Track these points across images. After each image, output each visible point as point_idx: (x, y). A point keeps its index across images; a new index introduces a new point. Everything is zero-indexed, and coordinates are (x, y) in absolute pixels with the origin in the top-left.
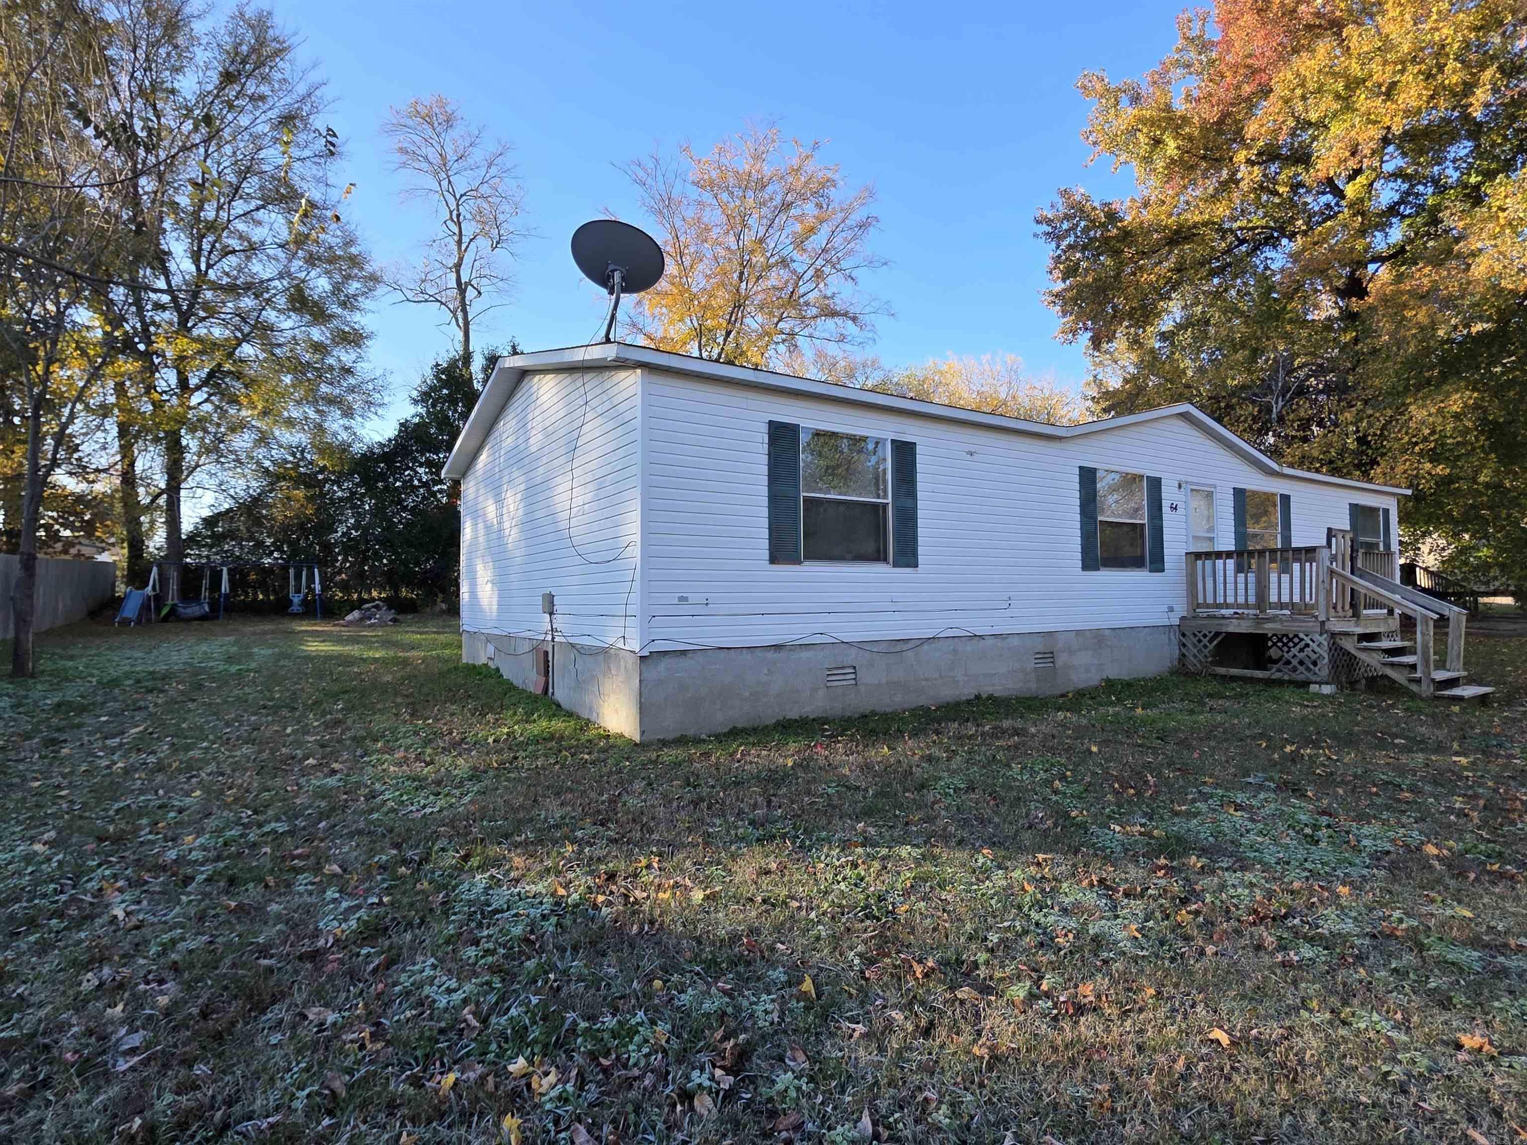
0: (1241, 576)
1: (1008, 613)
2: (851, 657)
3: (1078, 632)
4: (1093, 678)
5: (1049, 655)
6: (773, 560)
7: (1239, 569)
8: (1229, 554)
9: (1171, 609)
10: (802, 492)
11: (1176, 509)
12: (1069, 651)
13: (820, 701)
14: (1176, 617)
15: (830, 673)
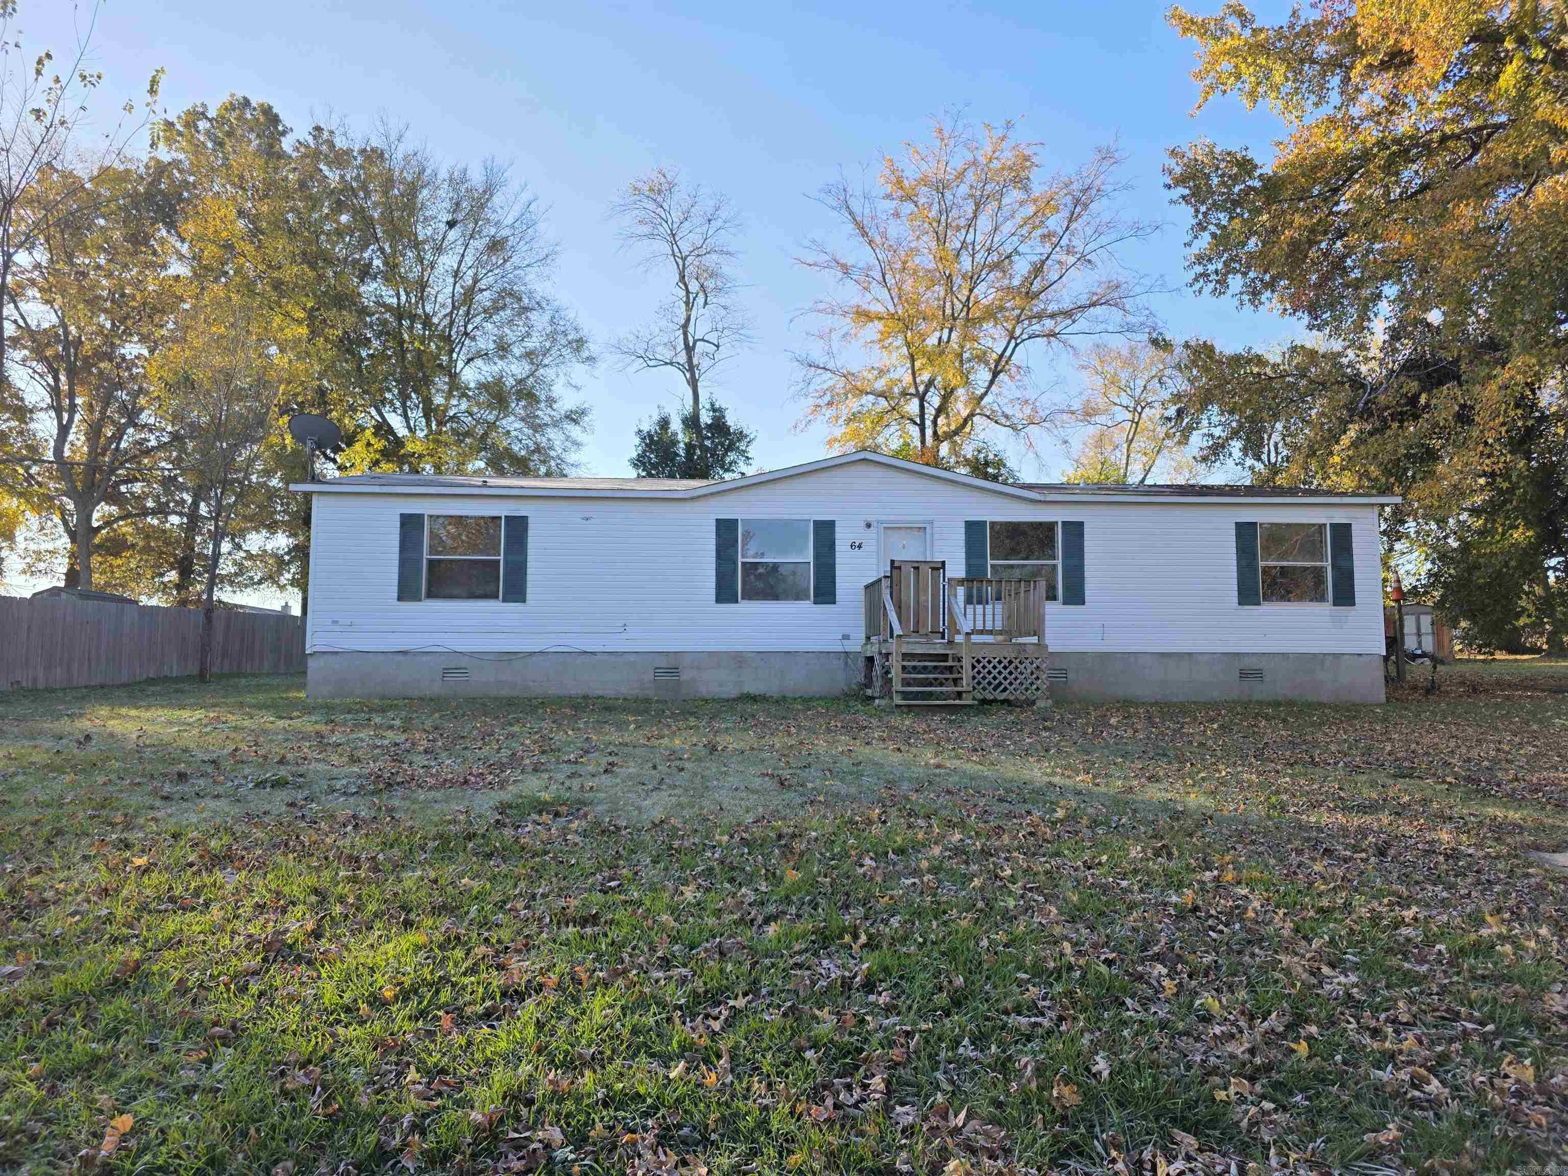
1: (624, 635)
2: (463, 662)
3: (711, 653)
5: (673, 670)
6: (400, 599)
9: (846, 637)
10: (426, 556)
11: (860, 547)
12: (698, 668)
13: (437, 689)
14: (856, 644)
15: (446, 671)
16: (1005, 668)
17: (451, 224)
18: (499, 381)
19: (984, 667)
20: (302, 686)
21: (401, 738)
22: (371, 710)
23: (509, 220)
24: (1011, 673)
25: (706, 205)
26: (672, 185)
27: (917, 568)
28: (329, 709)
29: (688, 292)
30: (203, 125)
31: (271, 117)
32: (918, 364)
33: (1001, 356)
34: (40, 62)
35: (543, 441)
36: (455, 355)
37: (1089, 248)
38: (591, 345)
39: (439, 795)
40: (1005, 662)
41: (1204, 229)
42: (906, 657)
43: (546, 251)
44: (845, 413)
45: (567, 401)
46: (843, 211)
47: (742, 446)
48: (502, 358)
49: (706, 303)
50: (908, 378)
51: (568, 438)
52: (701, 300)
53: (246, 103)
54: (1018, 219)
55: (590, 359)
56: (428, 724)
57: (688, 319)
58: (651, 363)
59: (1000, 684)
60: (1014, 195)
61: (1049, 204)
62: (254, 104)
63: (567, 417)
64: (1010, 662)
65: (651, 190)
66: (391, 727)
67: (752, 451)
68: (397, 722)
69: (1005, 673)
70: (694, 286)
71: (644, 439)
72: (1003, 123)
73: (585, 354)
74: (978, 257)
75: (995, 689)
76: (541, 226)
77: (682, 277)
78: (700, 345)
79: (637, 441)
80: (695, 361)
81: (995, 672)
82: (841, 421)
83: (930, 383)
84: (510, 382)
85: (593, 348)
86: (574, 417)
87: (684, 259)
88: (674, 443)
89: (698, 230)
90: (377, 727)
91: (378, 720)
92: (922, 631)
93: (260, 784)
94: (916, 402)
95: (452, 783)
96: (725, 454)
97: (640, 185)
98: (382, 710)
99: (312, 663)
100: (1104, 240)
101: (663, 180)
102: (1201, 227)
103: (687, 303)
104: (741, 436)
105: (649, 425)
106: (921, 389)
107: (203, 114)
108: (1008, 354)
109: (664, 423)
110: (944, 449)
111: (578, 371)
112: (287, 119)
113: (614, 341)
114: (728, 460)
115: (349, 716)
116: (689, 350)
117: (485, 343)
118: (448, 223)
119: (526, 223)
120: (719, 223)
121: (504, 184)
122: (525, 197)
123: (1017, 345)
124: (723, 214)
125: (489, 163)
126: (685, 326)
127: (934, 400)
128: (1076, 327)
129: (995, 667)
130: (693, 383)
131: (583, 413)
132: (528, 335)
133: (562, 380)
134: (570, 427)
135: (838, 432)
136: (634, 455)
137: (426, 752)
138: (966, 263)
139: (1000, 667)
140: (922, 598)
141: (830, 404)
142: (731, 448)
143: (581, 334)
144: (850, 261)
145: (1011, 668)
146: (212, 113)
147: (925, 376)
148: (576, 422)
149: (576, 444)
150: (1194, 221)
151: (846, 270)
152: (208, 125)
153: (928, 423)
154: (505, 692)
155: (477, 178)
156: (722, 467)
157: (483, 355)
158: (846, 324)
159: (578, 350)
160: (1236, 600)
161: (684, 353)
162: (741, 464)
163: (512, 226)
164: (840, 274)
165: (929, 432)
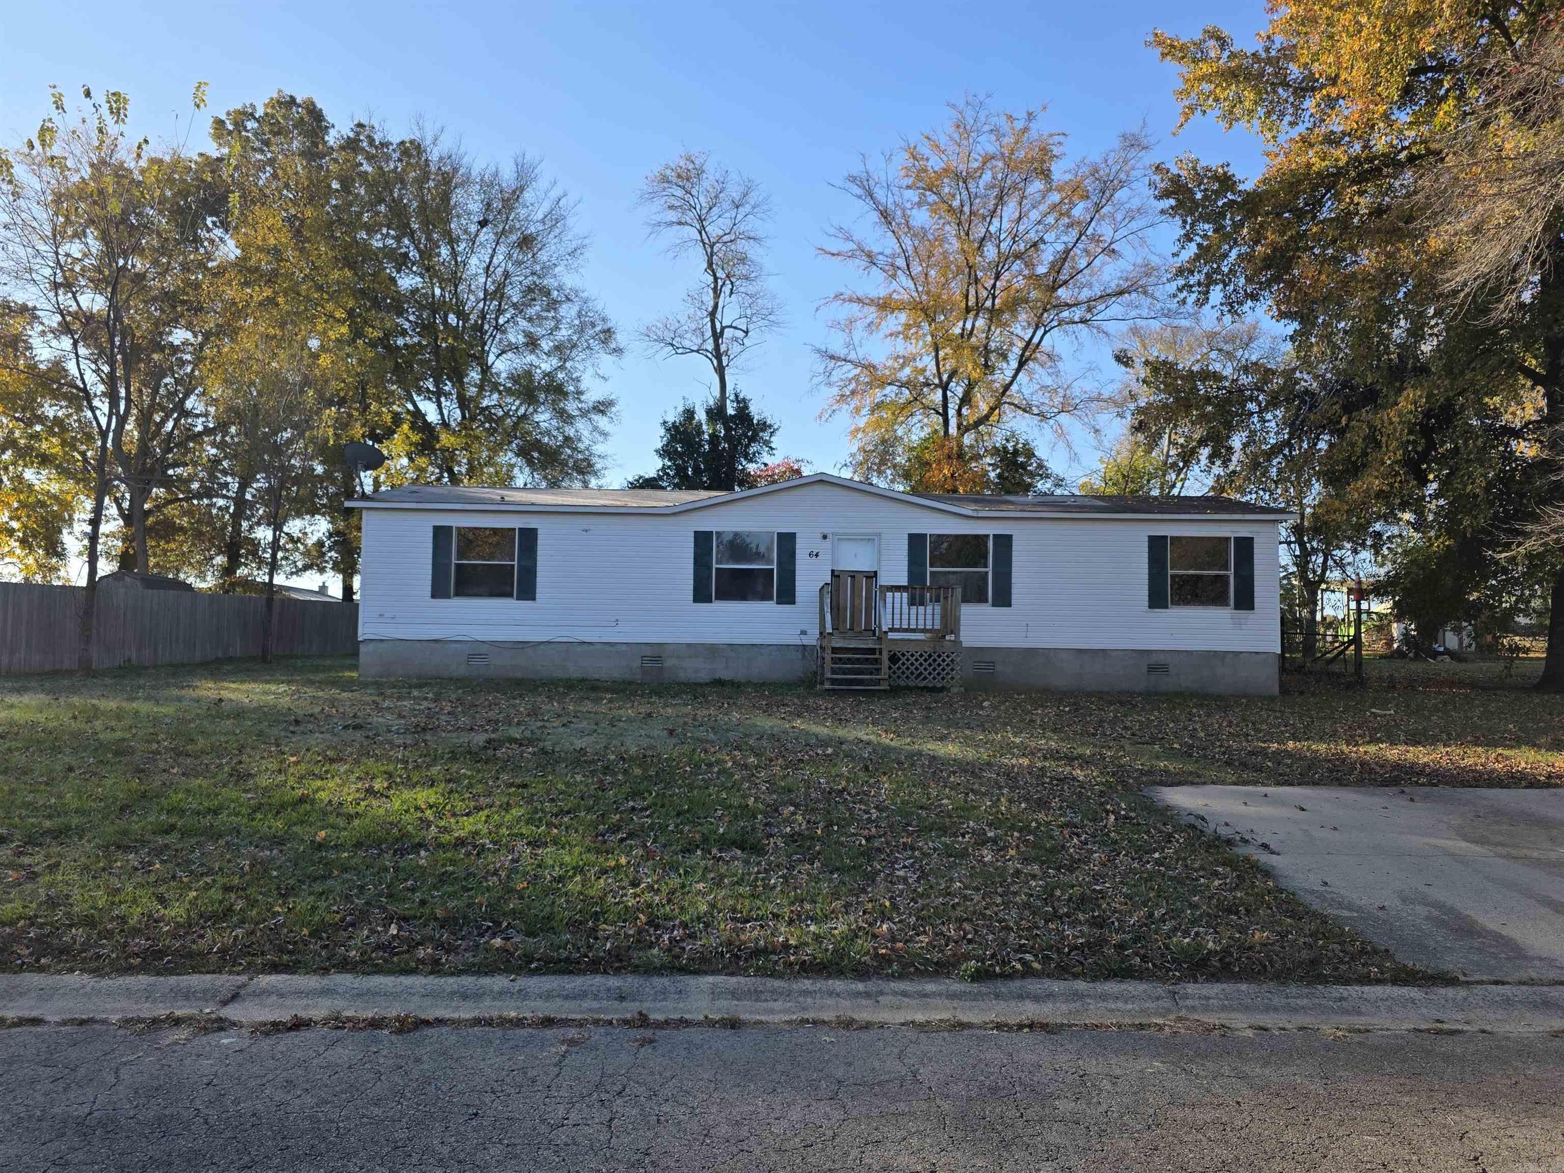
0: (914, 609)
1: (617, 629)
2: (484, 649)
3: (689, 645)
4: (704, 676)
5: (657, 658)
6: (433, 596)
7: (912, 603)
8: (898, 588)
9: (804, 633)
10: (454, 561)
11: (817, 555)
12: (678, 657)
13: (462, 671)
14: (812, 639)
15: (471, 656)
16: (925, 660)
17: (483, 224)
18: (528, 374)
19: (908, 660)
20: (355, 667)
21: (432, 706)
22: (410, 687)
23: (540, 216)
24: (930, 665)
25: (734, 191)
26: (700, 172)
27: (853, 577)
28: (378, 685)
29: (716, 279)
30: (251, 125)
31: (315, 114)
32: (941, 354)
33: (1029, 343)
34: (139, 147)
35: (570, 431)
36: (486, 348)
37: (1118, 236)
38: (618, 336)
39: (454, 735)
40: (926, 656)
41: (1191, 240)
42: (835, 650)
43: (574, 245)
44: (868, 401)
45: (594, 392)
46: (868, 199)
47: (766, 435)
48: (532, 352)
49: (731, 293)
50: (932, 367)
51: (595, 428)
52: (727, 289)
53: (293, 100)
54: (1043, 208)
55: (618, 351)
56: (453, 697)
57: (716, 306)
58: (680, 351)
59: (921, 673)
60: (1037, 186)
61: (1076, 190)
62: (299, 101)
63: (594, 408)
64: (930, 656)
65: (679, 176)
66: (426, 699)
67: (775, 441)
68: (430, 695)
69: (925, 665)
70: (720, 274)
71: (668, 430)
72: (1025, 115)
73: (613, 345)
74: (1004, 246)
75: (916, 678)
76: (570, 221)
77: (710, 264)
78: (728, 333)
79: (662, 432)
80: (723, 348)
81: (917, 664)
82: (865, 411)
83: (953, 373)
84: (538, 375)
85: (620, 339)
86: (602, 407)
87: (712, 247)
88: (700, 432)
89: (727, 215)
90: (415, 698)
91: (415, 693)
92: (857, 629)
93: (346, 727)
94: (939, 392)
95: (463, 729)
96: (748, 446)
97: (668, 172)
98: (420, 686)
99: (363, 649)
100: (1134, 225)
101: (691, 166)
102: (1188, 238)
103: (715, 290)
104: (764, 426)
105: (673, 417)
106: (945, 377)
107: (252, 115)
108: (1036, 340)
109: (689, 414)
110: (968, 439)
111: (606, 361)
112: (330, 116)
113: (643, 329)
114: (751, 450)
115: (395, 690)
116: (717, 336)
117: (515, 337)
118: (479, 223)
119: (554, 219)
120: (747, 208)
121: (535, 179)
122: (554, 194)
123: (1045, 332)
124: (753, 198)
125: (520, 160)
126: (713, 314)
127: (957, 389)
128: (1109, 313)
129: (917, 660)
130: (720, 371)
131: (610, 404)
132: (557, 328)
133: (590, 371)
134: (596, 418)
135: (862, 422)
136: (659, 445)
137: (449, 713)
138: (990, 252)
139: (921, 660)
140: (857, 602)
141: (853, 393)
142: (753, 439)
143: (609, 325)
144: (876, 249)
145: (931, 660)
146: (260, 112)
147: (949, 366)
148: (603, 412)
149: (605, 434)
150: (1183, 232)
151: (871, 258)
152: (256, 125)
153: (952, 412)
154: (519, 675)
155: (508, 176)
156: (746, 459)
157: (514, 348)
158: (872, 313)
159: (605, 342)
160: (1147, 604)
161: (711, 341)
162: (765, 454)
163: (543, 221)
164: (864, 264)
165: (953, 422)
